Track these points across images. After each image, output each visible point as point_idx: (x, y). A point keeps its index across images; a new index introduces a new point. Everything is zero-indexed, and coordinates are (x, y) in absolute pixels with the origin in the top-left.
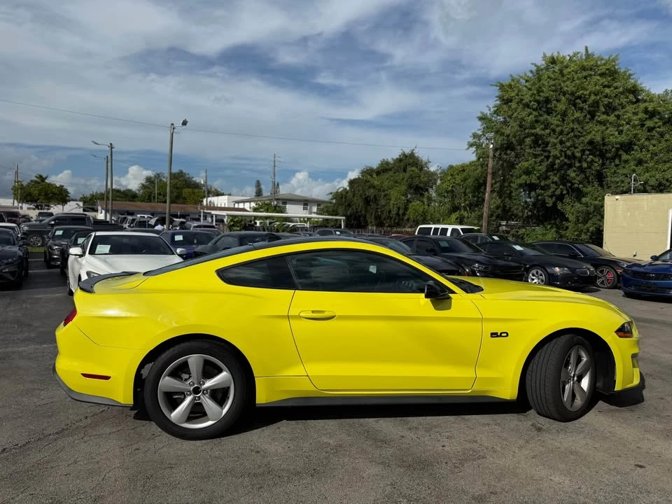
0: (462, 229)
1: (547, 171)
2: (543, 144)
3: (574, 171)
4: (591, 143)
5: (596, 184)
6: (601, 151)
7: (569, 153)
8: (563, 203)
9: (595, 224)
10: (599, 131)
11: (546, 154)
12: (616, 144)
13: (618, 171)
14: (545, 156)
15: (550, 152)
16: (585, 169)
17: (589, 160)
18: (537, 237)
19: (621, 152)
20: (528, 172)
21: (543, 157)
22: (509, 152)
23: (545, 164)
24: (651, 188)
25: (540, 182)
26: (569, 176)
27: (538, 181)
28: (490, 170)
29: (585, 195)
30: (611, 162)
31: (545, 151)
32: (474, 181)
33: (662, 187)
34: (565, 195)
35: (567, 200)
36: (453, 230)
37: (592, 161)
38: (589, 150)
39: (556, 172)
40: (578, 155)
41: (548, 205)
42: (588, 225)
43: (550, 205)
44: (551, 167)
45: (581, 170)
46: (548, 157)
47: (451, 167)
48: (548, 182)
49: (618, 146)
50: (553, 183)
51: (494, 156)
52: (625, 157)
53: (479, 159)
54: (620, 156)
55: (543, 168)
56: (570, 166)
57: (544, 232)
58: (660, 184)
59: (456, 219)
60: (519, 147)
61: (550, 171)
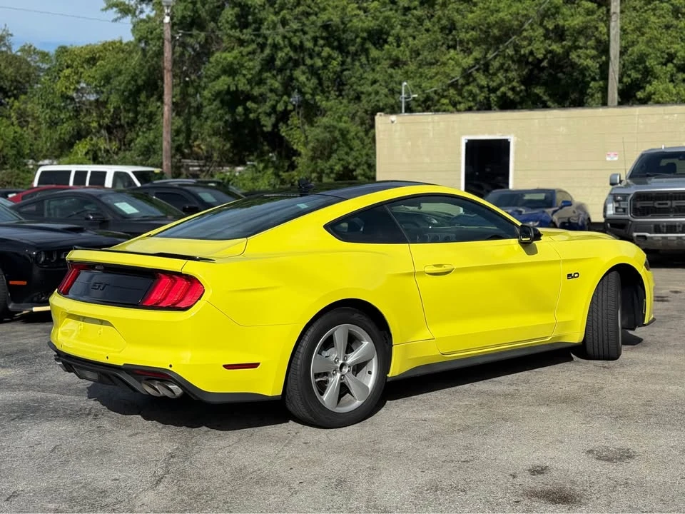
0: (134, 173)
1: (261, 72)
2: (255, 22)
3: (304, 73)
4: (326, 27)
5: (333, 94)
6: (339, 40)
7: (296, 41)
8: (288, 125)
9: (343, 160)
10: (337, 7)
11: (260, 40)
12: (362, 31)
13: (365, 75)
14: (258, 44)
15: (266, 38)
16: (319, 69)
17: (324, 54)
18: (244, 185)
19: (369, 45)
20: (231, 71)
21: (254, 46)
22: (195, 32)
23: (259, 57)
24: (417, 104)
25: (252, 89)
26: (297, 80)
27: (249, 87)
28: (167, 64)
29: (324, 113)
30: (353, 60)
31: (258, 36)
32: (129, 83)
33: (429, 103)
34: (291, 111)
35: (295, 120)
36: (118, 176)
37: (330, 57)
38: (323, 38)
39: (275, 72)
40: (309, 45)
41: (265, 129)
42: (332, 162)
43: (268, 129)
44: (269, 63)
45: (313, 71)
46: (262, 47)
47: (63, 50)
48: (263, 89)
49: (365, 35)
50: (271, 90)
51: (173, 37)
52: (374, 53)
53: (140, 40)
54: (366, 51)
55: (255, 64)
56: (296, 64)
57: (255, 175)
58: (428, 98)
59: (87, 153)
60: (212, 25)
61: (267, 71)
